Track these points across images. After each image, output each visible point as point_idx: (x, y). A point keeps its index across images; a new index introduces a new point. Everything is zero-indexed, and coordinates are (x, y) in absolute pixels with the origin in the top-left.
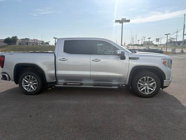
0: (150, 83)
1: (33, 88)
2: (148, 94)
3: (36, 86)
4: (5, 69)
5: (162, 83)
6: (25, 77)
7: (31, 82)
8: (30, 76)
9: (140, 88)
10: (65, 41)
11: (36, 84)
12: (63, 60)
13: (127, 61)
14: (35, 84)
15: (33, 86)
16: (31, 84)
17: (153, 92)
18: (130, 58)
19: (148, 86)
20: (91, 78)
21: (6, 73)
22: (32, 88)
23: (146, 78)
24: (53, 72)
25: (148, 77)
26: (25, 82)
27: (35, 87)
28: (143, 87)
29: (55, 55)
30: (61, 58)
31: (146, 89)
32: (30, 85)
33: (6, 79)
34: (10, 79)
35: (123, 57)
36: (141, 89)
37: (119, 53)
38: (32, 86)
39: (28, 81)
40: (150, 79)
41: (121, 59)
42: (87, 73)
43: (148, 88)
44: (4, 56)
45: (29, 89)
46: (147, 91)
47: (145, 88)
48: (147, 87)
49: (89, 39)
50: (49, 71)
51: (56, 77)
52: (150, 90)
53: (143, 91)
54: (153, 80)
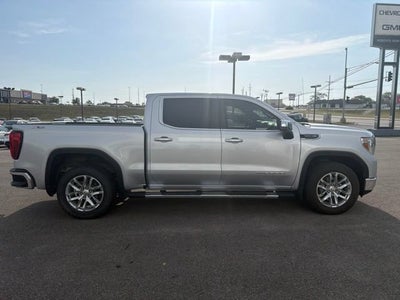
0: (340, 185)
1: (92, 204)
2: (336, 206)
3: (99, 199)
4: (23, 163)
5: (362, 183)
6: (74, 179)
7: (86, 191)
8: (85, 176)
9: (320, 195)
10: (164, 99)
11: (100, 195)
12: (164, 140)
13: (296, 140)
14: (96, 193)
15: (91, 199)
16: (86, 194)
17: (345, 202)
18: (302, 136)
19: (336, 190)
20: (222, 177)
21: (26, 171)
22: (88, 204)
23: (333, 176)
24: (141, 166)
25: (337, 174)
26: (73, 190)
27: (97, 201)
28: (326, 194)
29: (144, 129)
30: (159, 136)
31: (333, 197)
34: (34, 184)
36: (322, 198)
37: (283, 125)
38: (88, 200)
40: (340, 178)
41: (285, 138)
42: (215, 167)
43: (337, 195)
44: (21, 133)
45: (82, 205)
46: (334, 202)
47: (329, 195)
48: (335, 193)
50: (130, 165)
51: (146, 177)
52: (340, 199)
53: (328, 201)
54: (346, 178)
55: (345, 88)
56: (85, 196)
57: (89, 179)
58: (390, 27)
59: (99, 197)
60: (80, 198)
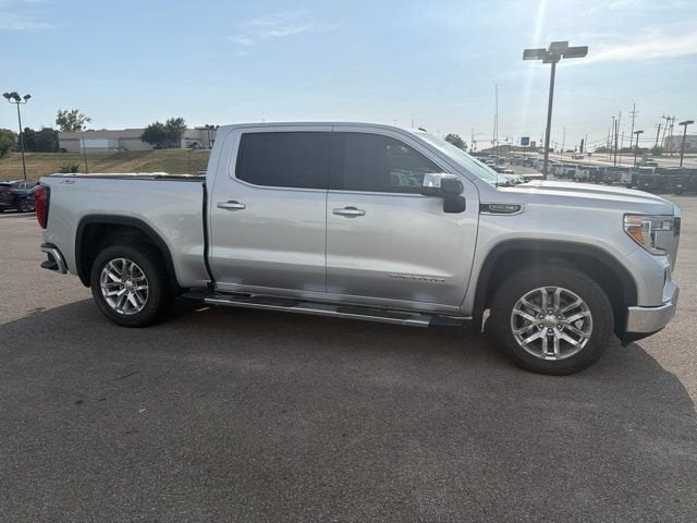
0: (568, 314)
1: (135, 304)
2: (554, 358)
3: (144, 297)
5: (621, 318)
6: (111, 263)
7: (129, 283)
8: (124, 260)
9: (520, 332)
10: (243, 135)
11: (145, 291)
12: (232, 206)
13: (468, 219)
14: (140, 288)
15: (135, 296)
16: (128, 289)
17: (576, 351)
18: (483, 208)
19: (559, 326)
21: (56, 248)
22: (131, 305)
23: (551, 293)
25: (559, 290)
26: (110, 280)
27: (141, 301)
29: (204, 186)
30: (224, 200)
31: (550, 338)
32: (127, 292)
33: (55, 268)
34: (66, 268)
35: (453, 203)
37: (431, 185)
38: (131, 297)
39: (119, 277)
40: (567, 299)
42: (315, 260)
43: (559, 335)
44: (48, 189)
45: (122, 305)
46: (551, 348)
47: (543, 334)
48: (555, 329)
49: (329, 129)
51: (209, 269)
52: (564, 345)
53: (536, 345)
54: (580, 301)
56: (126, 291)
57: (128, 265)
59: (143, 293)
60: (120, 293)
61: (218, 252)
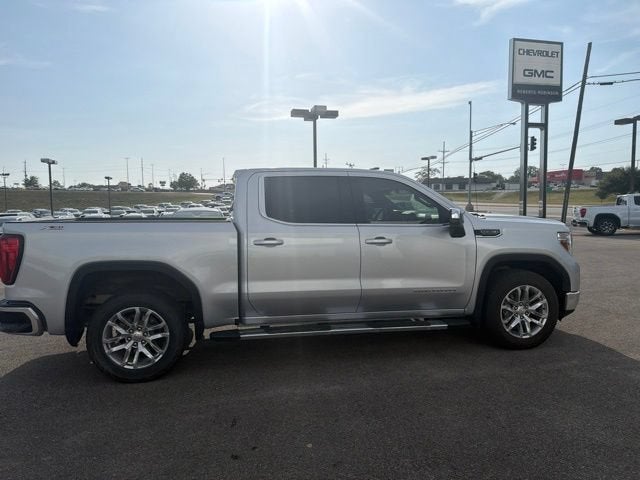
0: (532, 304)
2: (528, 336)
3: (161, 347)
4: (21, 291)
5: (562, 300)
6: (118, 314)
7: (138, 333)
8: (137, 309)
10: (266, 178)
11: (163, 339)
12: (270, 242)
13: (469, 239)
14: (157, 336)
15: (148, 347)
16: (137, 339)
17: (540, 329)
18: (477, 232)
19: (527, 312)
21: (32, 306)
22: (142, 355)
23: (523, 291)
24: (233, 287)
25: (528, 288)
27: (159, 350)
28: (513, 319)
29: (236, 226)
30: (261, 237)
31: (523, 323)
32: (136, 344)
33: (28, 329)
34: (43, 326)
35: (457, 230)
36: (508, 324)
38: (142, 349)
39: (126, 328)
40: (532, 294)
41: (453, 236)
43: (528, 320)
44: (21, 238)
45: (131, 359)
46: (525, 330)
48: (525, 316)
50: (215, 287)
51: (241, 305)
52: (533, 325)
53: (516, 329)
54: (540, 293)
55: (471, 160)
56: (133, 343)
57: (143, 313)
58: (533, 73)
59: (157, 342)
60: (128, 346)
61: (256, 288)
